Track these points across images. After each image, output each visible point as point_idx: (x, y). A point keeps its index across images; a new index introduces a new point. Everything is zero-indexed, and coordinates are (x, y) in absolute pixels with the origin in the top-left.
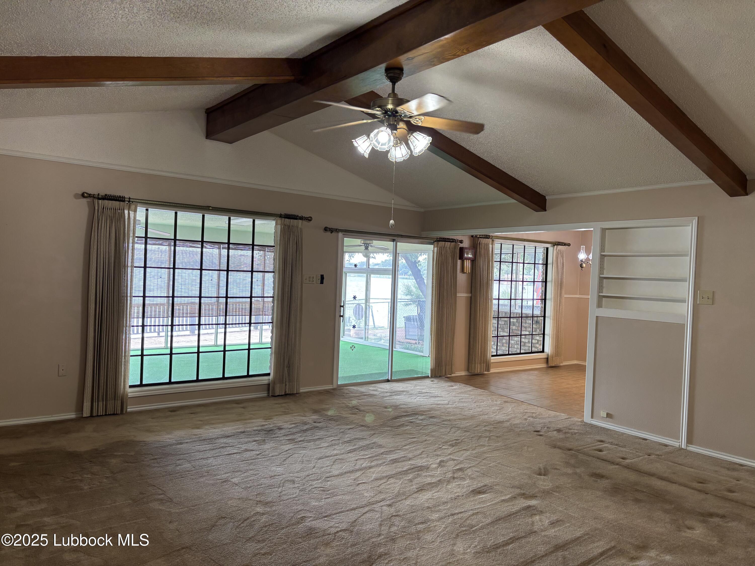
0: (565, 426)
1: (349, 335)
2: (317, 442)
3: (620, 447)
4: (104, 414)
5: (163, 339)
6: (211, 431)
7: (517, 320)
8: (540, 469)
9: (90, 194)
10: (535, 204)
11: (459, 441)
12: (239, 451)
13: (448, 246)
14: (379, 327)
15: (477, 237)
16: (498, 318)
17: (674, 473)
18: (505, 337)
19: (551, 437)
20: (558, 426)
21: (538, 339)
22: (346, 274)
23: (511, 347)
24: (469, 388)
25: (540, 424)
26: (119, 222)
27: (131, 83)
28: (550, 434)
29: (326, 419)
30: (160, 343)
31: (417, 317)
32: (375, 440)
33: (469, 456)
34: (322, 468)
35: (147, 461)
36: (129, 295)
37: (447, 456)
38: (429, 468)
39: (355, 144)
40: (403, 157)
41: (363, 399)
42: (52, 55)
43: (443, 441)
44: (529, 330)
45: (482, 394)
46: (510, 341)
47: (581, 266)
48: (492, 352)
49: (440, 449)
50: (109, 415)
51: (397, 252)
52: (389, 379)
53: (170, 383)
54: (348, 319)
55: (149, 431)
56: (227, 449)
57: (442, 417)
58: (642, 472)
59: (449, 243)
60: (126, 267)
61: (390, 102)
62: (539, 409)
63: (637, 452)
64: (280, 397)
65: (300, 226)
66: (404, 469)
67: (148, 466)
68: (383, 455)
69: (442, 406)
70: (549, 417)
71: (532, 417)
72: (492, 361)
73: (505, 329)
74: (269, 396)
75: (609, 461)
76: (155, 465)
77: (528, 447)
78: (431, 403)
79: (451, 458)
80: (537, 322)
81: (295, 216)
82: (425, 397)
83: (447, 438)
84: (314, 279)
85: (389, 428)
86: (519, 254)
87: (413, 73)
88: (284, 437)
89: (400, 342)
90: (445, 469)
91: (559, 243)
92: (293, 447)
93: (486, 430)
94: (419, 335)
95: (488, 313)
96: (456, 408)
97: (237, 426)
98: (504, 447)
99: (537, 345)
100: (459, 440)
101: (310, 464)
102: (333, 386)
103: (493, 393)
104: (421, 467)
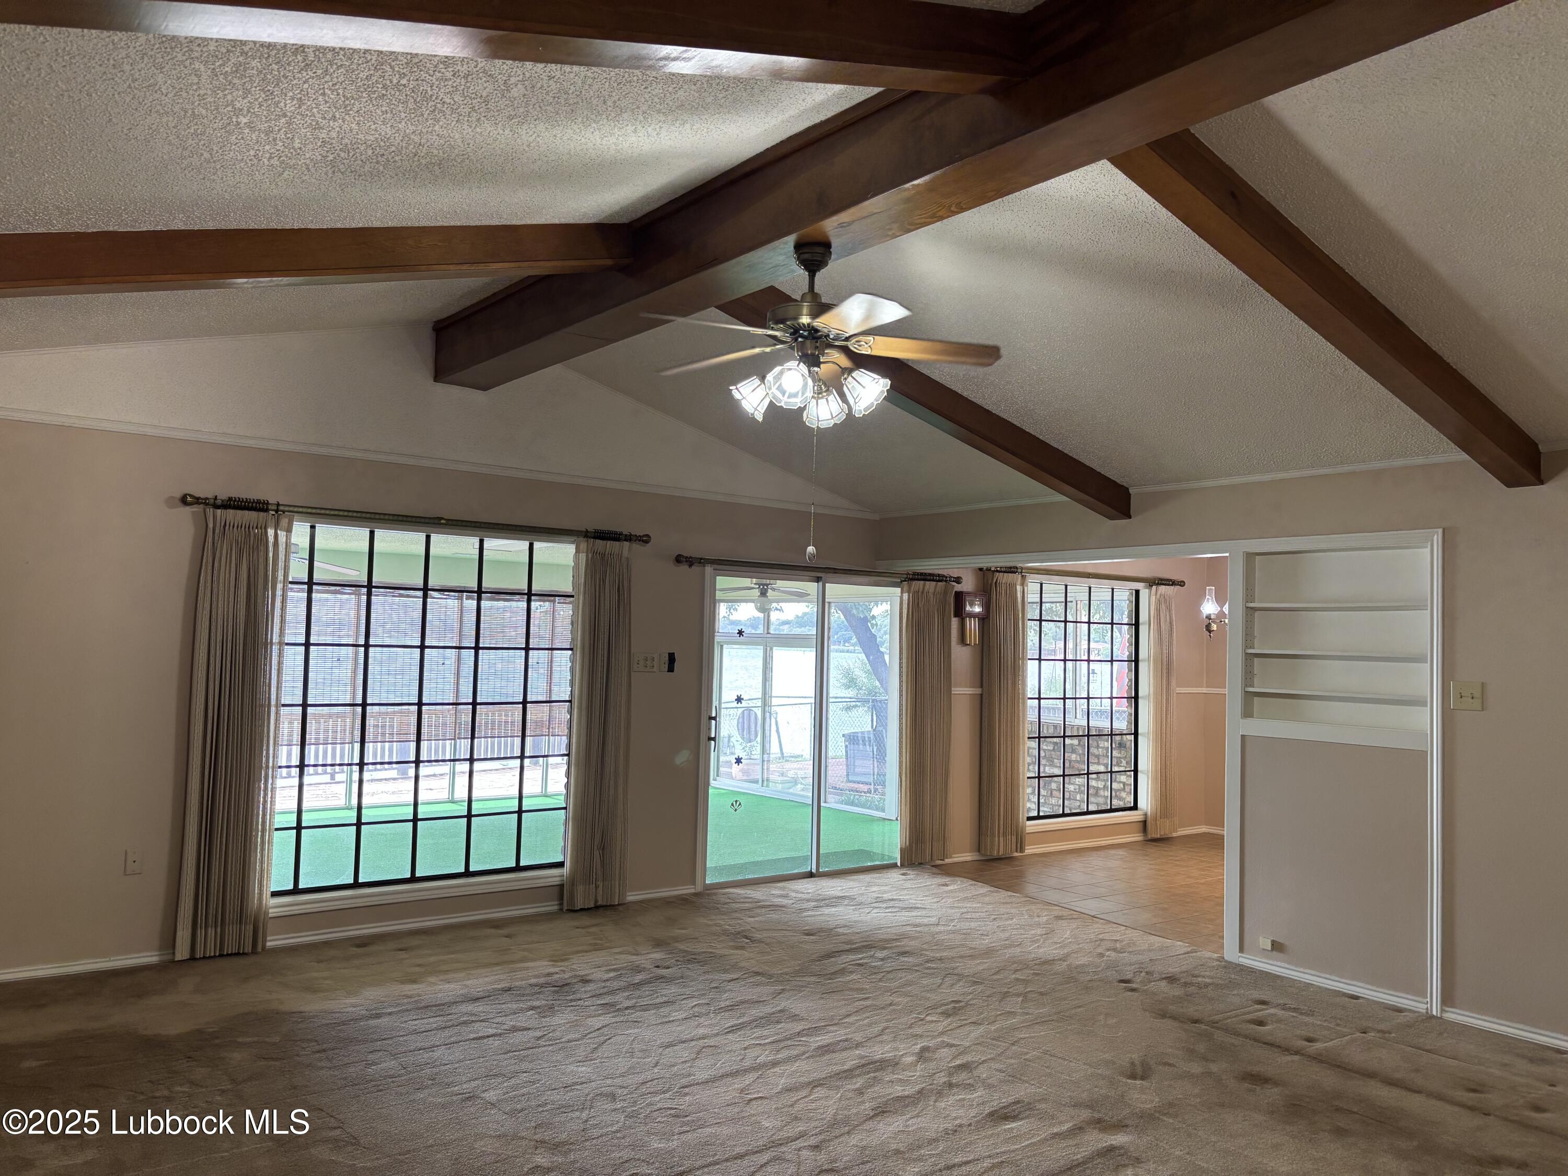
0: (1184, 968)
1: (730, 776)
2: (662, 1010)
3: (1301, 1014)
4: (217, 954)
5: (342, 789)
6: (441, 987)
7: (1079, 741)
8: (1133, 1063)
9: (198, 498)
10: (1109, 505)
11: (961, 1004)
12: (500, 1031)
13: (932, 590)
14: (792, 757)
15: (990, 570)
16: (1039, 737)
17: (1417, 1071)
18: (1055, 779)
19: (1154, 994)
20: (1170, 969)
21: (1125, 780)
22: (722, 646)
23: (1069, 799)
24: (983, 889)
25: (1131, 965)
26: (255, 553)
27: (285, 280)
28: (1152, 987)
29: (682, 959)
30: (335, 796)
31: (872, 736)
32: (783, 1004)
33: (982, 1036)
34: (673, 1066)
35: (307, 1055)
36: (273, 702)
37: (934, 1037)
38: (897, 1064)
39: (737, 395)
40: (832, 418)
41: (759, 915)
42: (129, 229)
43: (928, 1004)
44: (1105, 762)
45: (1009, 901)
46: (1066, 785)
47: (1209, 630)
48: (1029, 810)
49: (920, 1023)
50: (228, 955)
51: (827, 600)
52: (814, 871)
53: (356, 885)
54: (726, 740)
55: (311, 989)
56: (474, 1027)
57: (927, 953)
58: (1349, 1070)
59: (934, 583)
60: (267, 644)
61: (805, 311)
62: (1129, 931)
63: (1338, 1025)
64: (584, 913)
65: (626, 553)
66: (846, 1067)
67: (308, 1066)
68: (802, 1037)
69: (926, 929)
70: (1150, 951)
71: (1115, 950)
72: (1028, 830)
73: (1055, 761)
74: (561, 910)
75: (1279, 1047)
76: (323, 1064)
77: (1107, 1015)
78: (901, 921)
79: (943, 1042)
80: (1121, 745)
81: (616, 533)
82: (890, 910)
83: (934, 997)
84: (656, 663)
85: (813, 979)
86: (1079, 602)
87: (850, 250)
88: (594, 999)
89: (835, 788)
90: (932, 1065)
91: (1161, 580)
92: (614, 1020)
93: (1017, 979)
94: (876, 773)
95: (1019, 727)
96: (954, 932)
97: (497, 977)
98: (1055, 1018)
99: (1123, 795)
100: (960, 1001)
101: (649, 1057)
102: (695, 888)
103: (1032, 900)
104: (882, 1061)
